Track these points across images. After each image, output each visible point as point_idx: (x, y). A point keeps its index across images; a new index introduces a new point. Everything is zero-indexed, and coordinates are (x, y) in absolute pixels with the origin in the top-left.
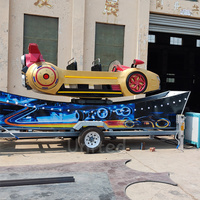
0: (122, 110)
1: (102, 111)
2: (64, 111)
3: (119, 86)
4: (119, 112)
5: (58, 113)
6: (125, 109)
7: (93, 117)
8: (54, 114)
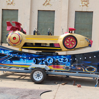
0: (62, 59)
1: (49, 59)
2: (27, 58)
3: (59, 44)
4: (60, 60)
5: (24, 59)
6: (64, 59)
7: (44, 63)
8: (22, 59)
